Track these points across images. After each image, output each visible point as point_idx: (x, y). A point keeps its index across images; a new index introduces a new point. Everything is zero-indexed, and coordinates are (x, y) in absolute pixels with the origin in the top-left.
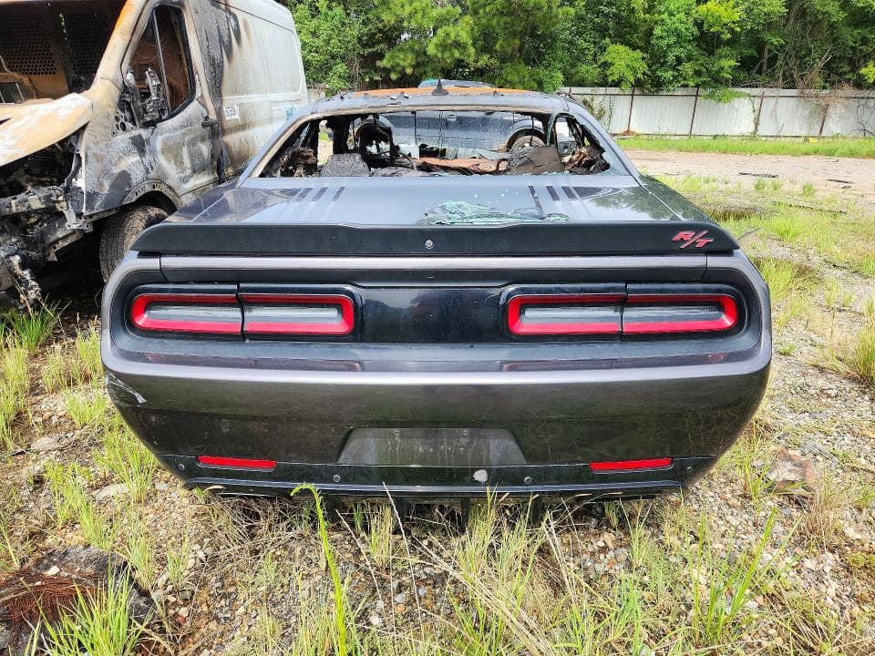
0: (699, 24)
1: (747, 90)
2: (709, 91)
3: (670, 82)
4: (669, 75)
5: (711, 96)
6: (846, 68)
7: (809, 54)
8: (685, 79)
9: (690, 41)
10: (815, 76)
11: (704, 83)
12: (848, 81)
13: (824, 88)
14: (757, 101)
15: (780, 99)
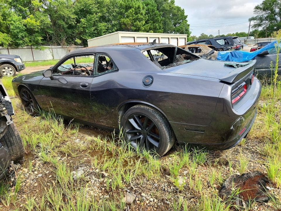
0: (25, 26)
1: (47, 46)
2: (35, 47)
3: (22, 44)
4: (21, 42)
5: (37, 48)
6: (71, 40)
7: (60, 36)
8: (27, 43)
9: (24, 31)
10: (64, 42)
11: (33, 44)
12: (73, 43)
13: (68, 45)
14: (51, 49)
15: (58, 49)
